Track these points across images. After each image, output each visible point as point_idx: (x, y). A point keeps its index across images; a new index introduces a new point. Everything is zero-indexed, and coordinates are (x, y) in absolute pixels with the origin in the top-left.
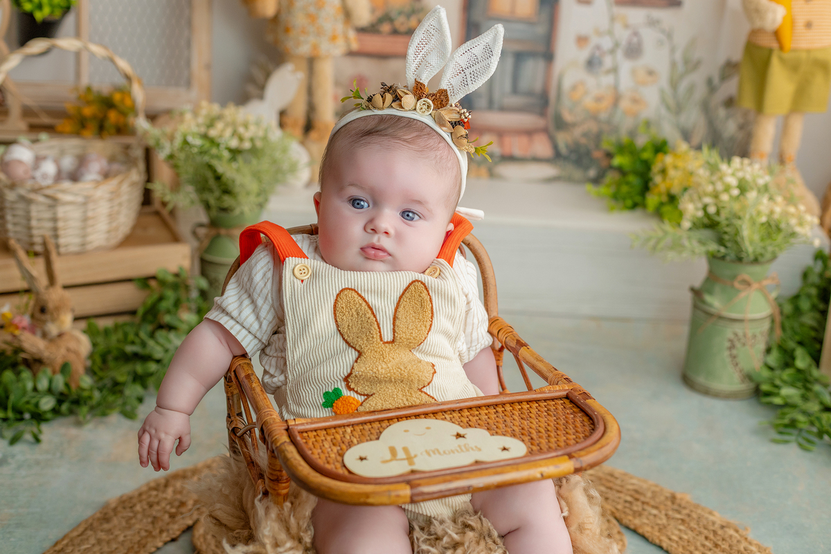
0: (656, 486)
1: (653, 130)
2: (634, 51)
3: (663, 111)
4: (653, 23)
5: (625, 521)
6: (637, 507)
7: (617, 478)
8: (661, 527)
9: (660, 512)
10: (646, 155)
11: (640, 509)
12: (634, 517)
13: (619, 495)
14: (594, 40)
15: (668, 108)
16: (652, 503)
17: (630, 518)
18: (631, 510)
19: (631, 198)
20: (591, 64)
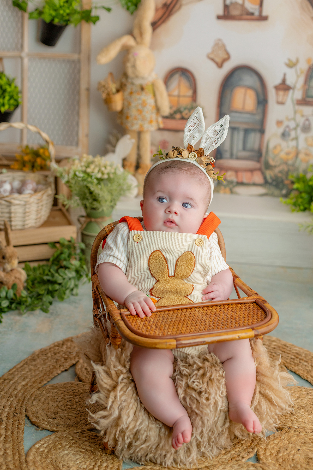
0: (308, 351)
2: (306, 129)
5: (290, 368)
6: (297, 361)
7: (288, 347)
8: (308, 371)
9: (308, 364)
10: (311, 184)
12: (295, 366)
13: (288, 355)
14: (286, 123)
16: (305, 359)
17: (293, 366)
18: (294, 363)
19: (303, 205)
20: (284, 135)
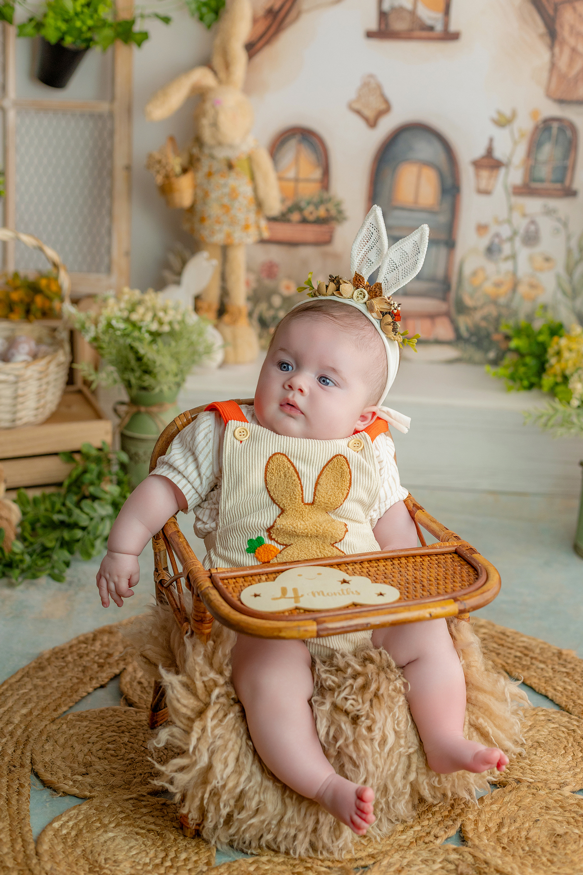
0: (545, 643)
1: (550, 315)
2: (531, 239)
3: (560, 296)
4: (549, 212)
5: (515, 674)
6: (526, 661)
7: (508, 636)
8: (547, 679)
9: (547, 666)
10: (541, 338)
11: (529, 663)
12: (523, 670)
13: (509, 651)
14: (494, 229)
15: (564, 293)
16: (540, 658)
17: (520, 671)
18: (520, 664)
19: (528, 378)
20: (491, 251)
